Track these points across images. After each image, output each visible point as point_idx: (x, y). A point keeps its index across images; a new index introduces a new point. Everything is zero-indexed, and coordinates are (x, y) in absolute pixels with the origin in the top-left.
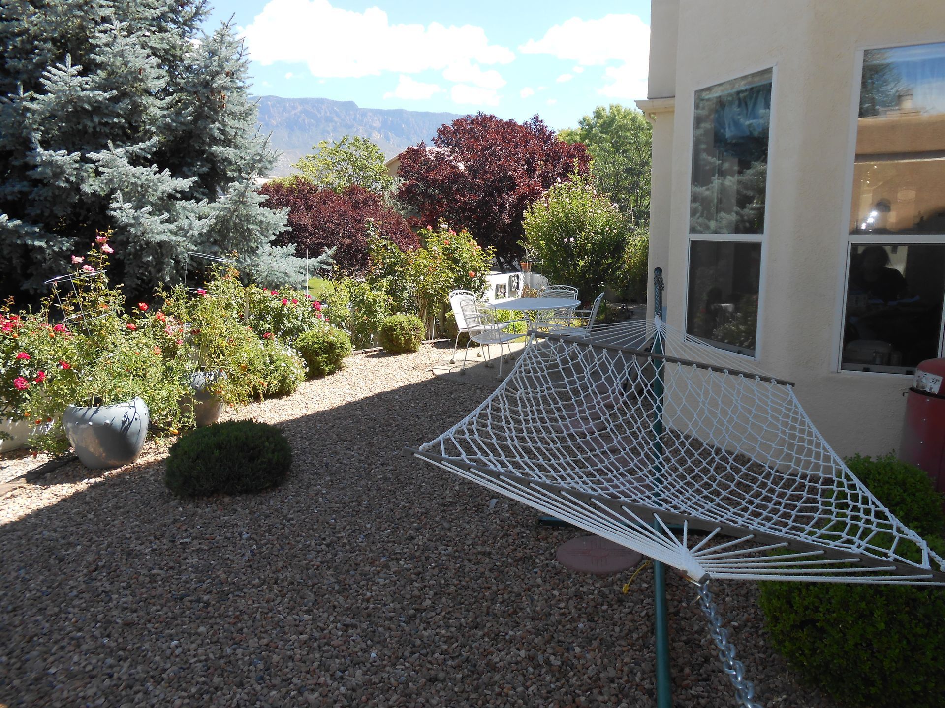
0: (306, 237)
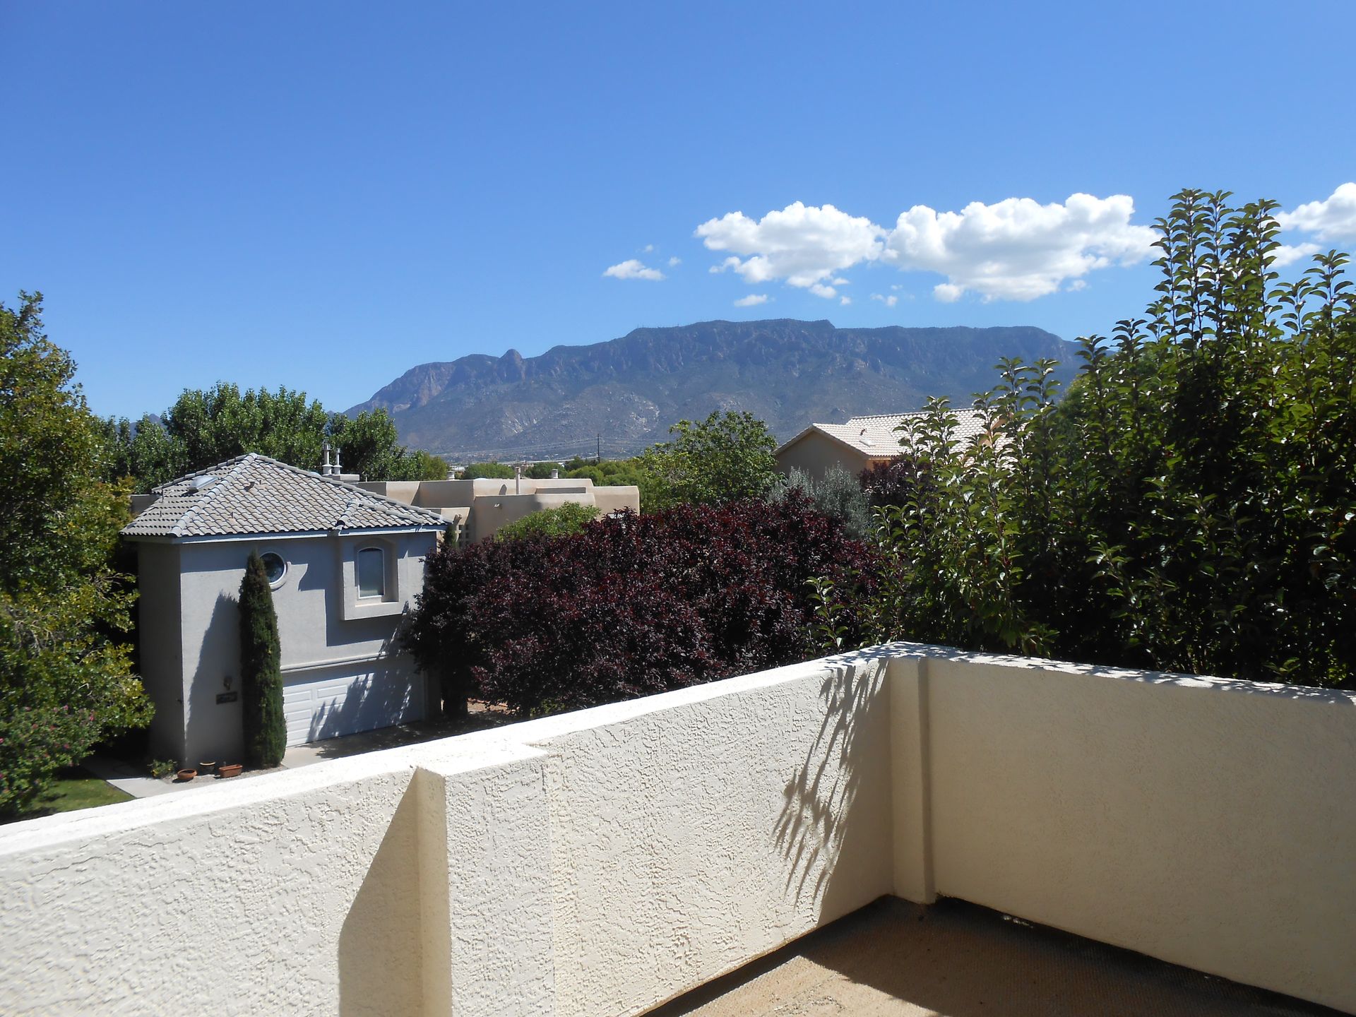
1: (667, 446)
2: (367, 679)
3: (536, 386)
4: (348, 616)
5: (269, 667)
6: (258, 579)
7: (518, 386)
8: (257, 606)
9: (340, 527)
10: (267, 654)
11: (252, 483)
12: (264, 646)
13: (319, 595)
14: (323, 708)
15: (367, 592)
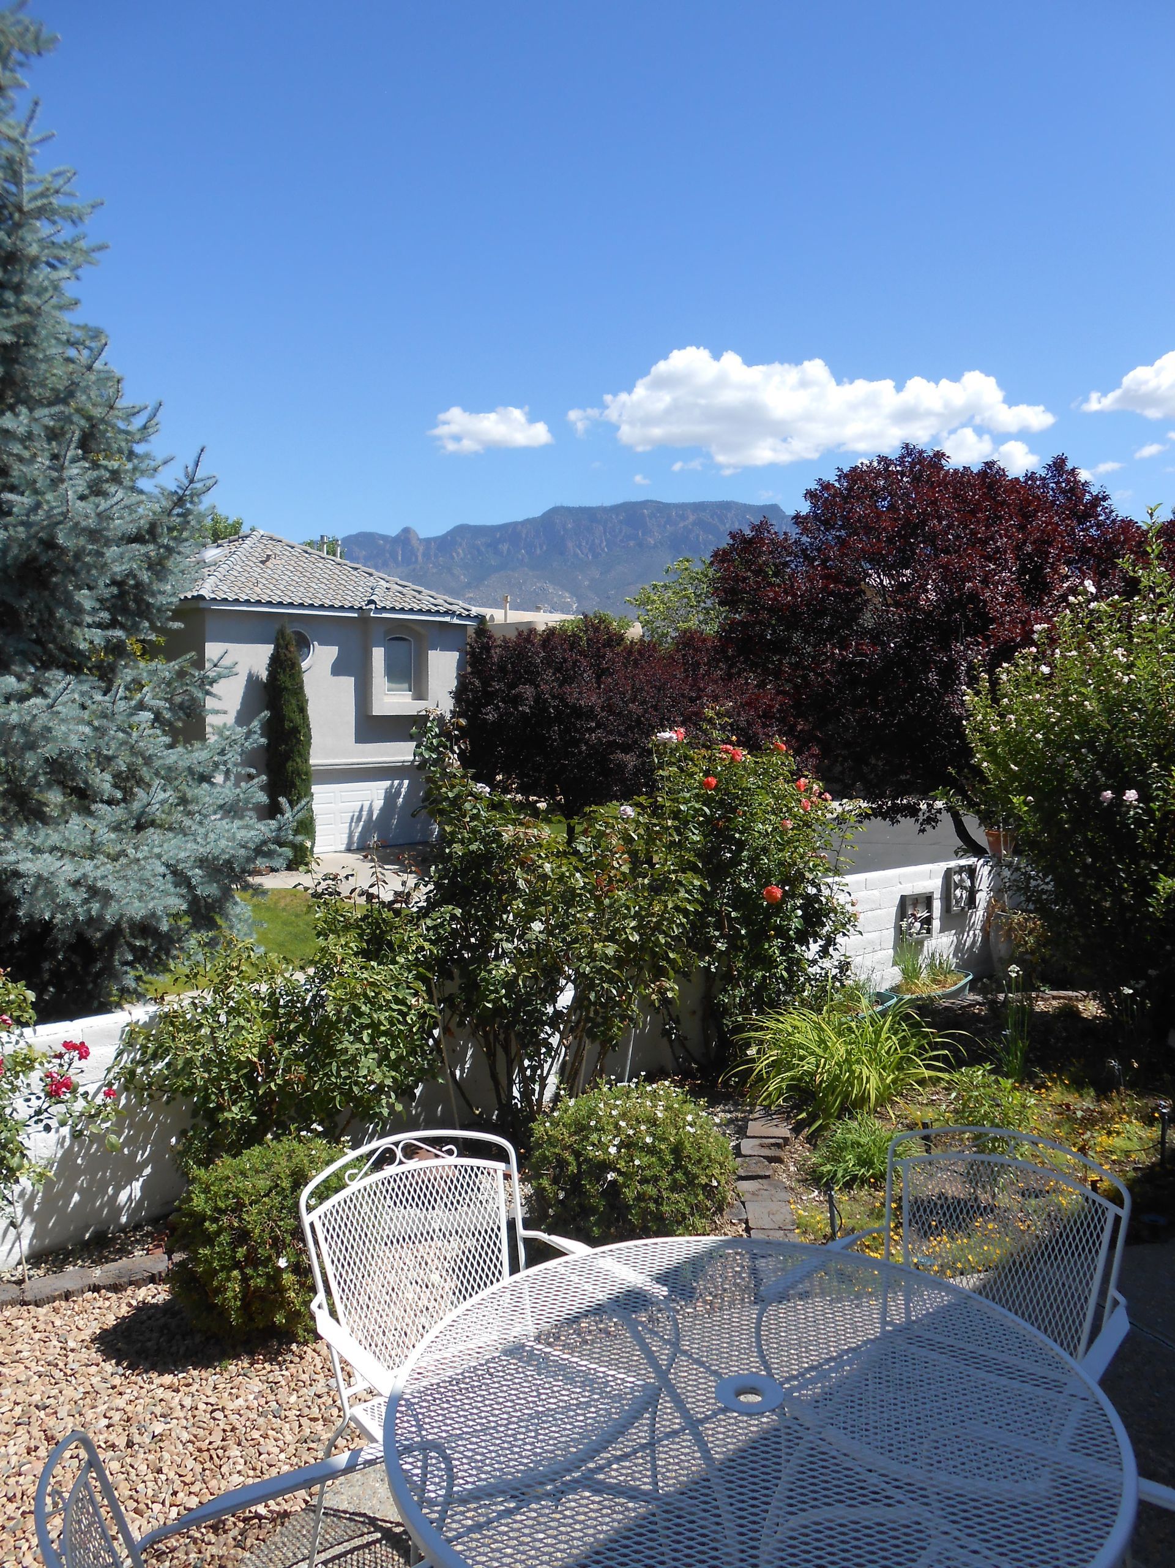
0: (591, 730)
1: (665, 587)
2: (400, 785)
3: (435, 570)
4: (376, 712)
5: (301, 756)
6: (289, 655)
7: (414, 570)
8: (288, 685)
9: (373, 606)
10: (299, 740)
11: (269, 557)
12: (295, 731)
13: (348, 683)
14: (361, 810)
15: (394, 686)
